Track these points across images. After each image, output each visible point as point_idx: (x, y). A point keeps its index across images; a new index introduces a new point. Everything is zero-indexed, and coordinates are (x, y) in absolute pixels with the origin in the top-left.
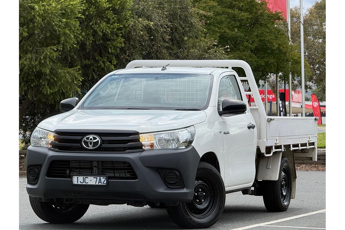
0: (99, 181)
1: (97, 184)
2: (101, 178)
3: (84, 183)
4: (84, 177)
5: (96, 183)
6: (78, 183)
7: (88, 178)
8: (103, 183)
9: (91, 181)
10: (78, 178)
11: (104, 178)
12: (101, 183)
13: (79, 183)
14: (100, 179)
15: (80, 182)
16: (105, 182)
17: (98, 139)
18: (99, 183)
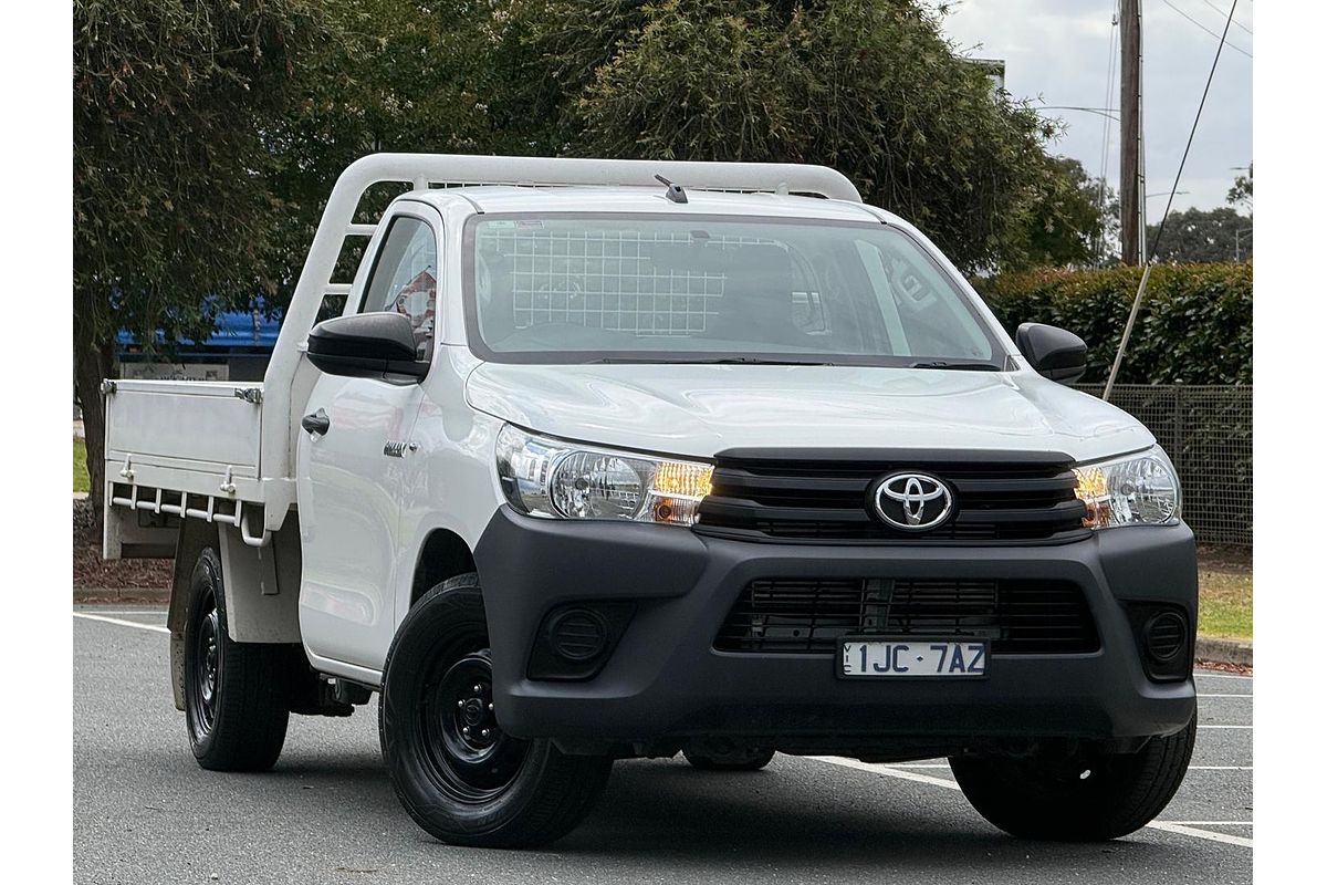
0: (954, 660)
1: (945, 672)
2: (964, 648)
3: (891, 672)
4: (893, 646)
5: (939, 670)
6: (864, 669)
7: (906, 648)
8: (971, 668)
9: (921, 660)
10: (864, 650)
11: (976, 648)
12: (963, 670)
13: (871, 671)
14: (958, 654)
15: (876, 666)
16: (980, 664)
17: (941, 489)
18: (951, 670)
